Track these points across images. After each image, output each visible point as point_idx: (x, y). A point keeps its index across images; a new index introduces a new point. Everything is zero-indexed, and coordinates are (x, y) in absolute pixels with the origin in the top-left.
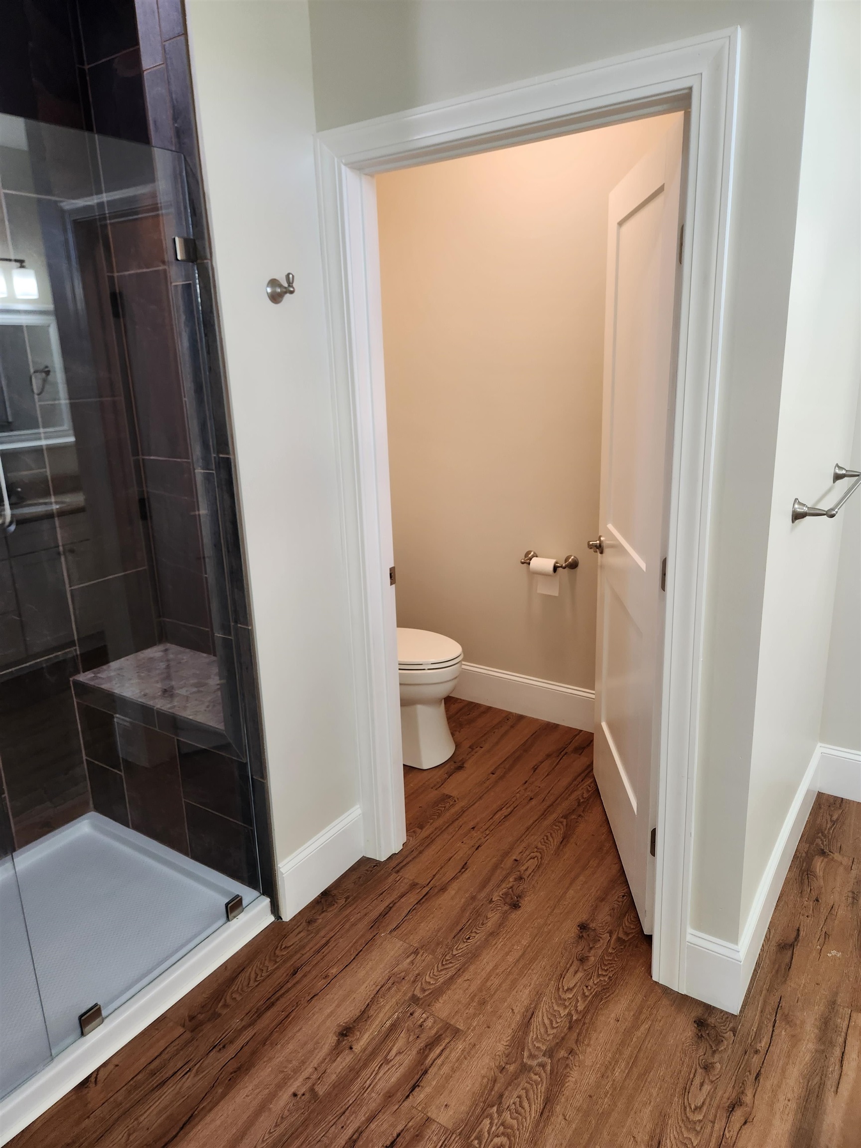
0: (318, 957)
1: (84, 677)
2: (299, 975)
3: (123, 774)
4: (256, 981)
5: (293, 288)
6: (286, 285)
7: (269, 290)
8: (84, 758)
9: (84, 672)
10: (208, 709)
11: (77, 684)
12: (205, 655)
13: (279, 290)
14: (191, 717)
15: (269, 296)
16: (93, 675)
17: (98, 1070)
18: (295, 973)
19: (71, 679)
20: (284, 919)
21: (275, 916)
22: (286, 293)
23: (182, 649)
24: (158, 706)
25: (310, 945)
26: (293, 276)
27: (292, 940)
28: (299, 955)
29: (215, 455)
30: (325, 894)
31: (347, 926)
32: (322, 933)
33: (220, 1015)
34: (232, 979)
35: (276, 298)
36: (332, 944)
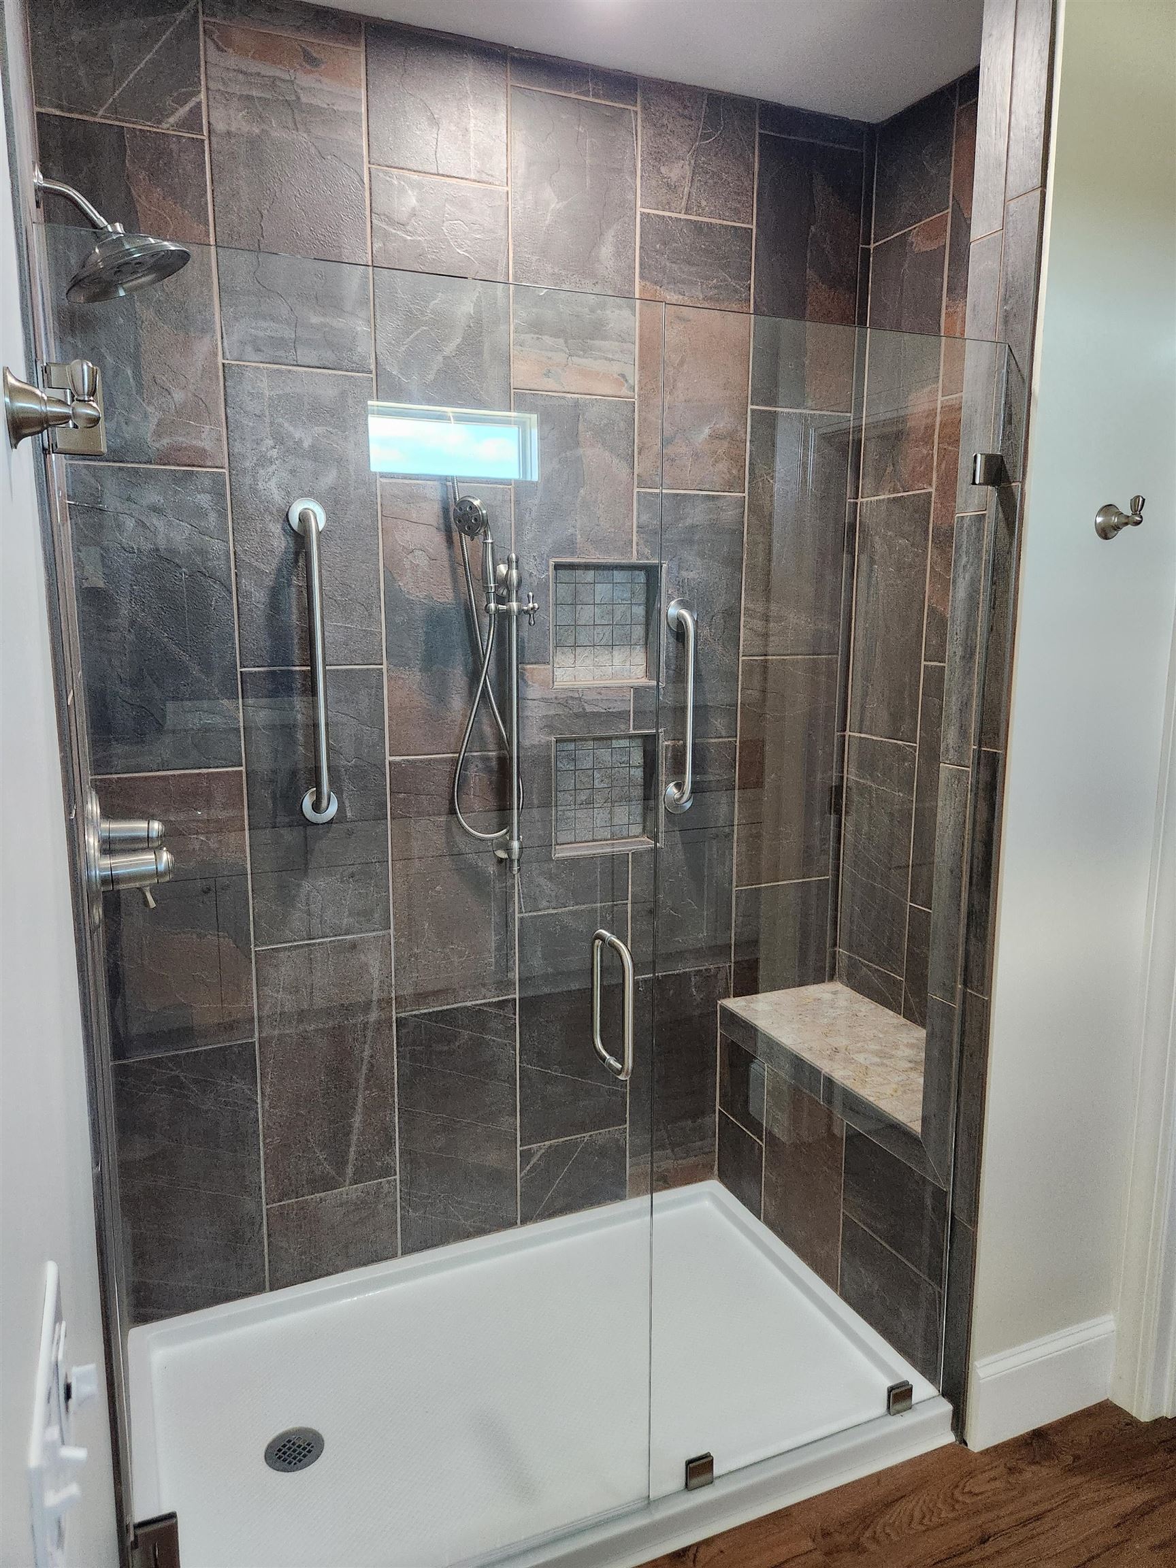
0: (1024, 1532)
1: (735, 1004)
2: (989, 1548)
3: (764, 1146)
4: (921, 1523)
5: (1141, 517)
6: (1129, 513)
7: (1099, 520)
8: (718, 1107)
9: (734, 997)
10: (895, 1094)
11: (724, 1009)
12: (891, 1013)
13: (1115, 520)
14: (871, 1099)
15: (1097, 530)
16: (744, 1003)
17: (698, 1545)
18: (983, 1541)
19: (719, 1002)
20: (970, 1447)
21: (956, 1436)
22: (1126, 524)
23: (860, 997)
24: (827, 1070)
25: (1011, 1508)
26: (1144, 500)
27: (979, 1484)
28: (991, 1515)
29: (975, 747)
30: (1038, 1435)
31: (1074, 1504)
32: (1033, 1496)
33: (865, 1550)
34: (888, 1504)
35: (1105, 533)
36: (1048, 1522)
